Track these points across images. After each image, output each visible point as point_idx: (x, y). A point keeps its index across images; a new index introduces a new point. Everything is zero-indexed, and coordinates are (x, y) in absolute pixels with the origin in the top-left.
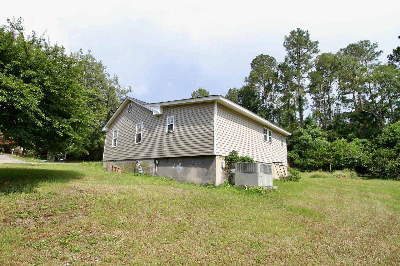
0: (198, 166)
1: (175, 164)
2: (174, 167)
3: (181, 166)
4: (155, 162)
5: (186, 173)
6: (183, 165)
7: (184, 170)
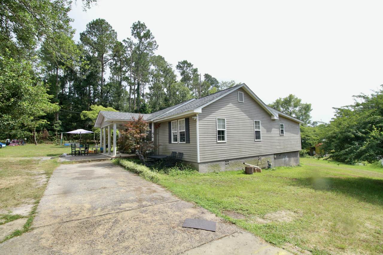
0: (294, 157)
1: (284, 157)
2: (284, 159)
3: (287, 157)
4: (274, 157)
5: (290, 161)
6: (289, 157)
7: (289, 159)
